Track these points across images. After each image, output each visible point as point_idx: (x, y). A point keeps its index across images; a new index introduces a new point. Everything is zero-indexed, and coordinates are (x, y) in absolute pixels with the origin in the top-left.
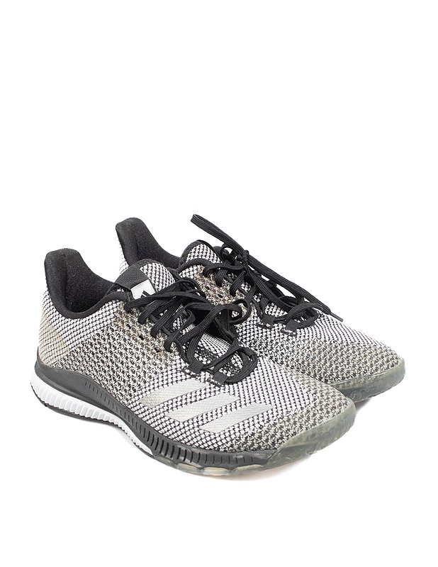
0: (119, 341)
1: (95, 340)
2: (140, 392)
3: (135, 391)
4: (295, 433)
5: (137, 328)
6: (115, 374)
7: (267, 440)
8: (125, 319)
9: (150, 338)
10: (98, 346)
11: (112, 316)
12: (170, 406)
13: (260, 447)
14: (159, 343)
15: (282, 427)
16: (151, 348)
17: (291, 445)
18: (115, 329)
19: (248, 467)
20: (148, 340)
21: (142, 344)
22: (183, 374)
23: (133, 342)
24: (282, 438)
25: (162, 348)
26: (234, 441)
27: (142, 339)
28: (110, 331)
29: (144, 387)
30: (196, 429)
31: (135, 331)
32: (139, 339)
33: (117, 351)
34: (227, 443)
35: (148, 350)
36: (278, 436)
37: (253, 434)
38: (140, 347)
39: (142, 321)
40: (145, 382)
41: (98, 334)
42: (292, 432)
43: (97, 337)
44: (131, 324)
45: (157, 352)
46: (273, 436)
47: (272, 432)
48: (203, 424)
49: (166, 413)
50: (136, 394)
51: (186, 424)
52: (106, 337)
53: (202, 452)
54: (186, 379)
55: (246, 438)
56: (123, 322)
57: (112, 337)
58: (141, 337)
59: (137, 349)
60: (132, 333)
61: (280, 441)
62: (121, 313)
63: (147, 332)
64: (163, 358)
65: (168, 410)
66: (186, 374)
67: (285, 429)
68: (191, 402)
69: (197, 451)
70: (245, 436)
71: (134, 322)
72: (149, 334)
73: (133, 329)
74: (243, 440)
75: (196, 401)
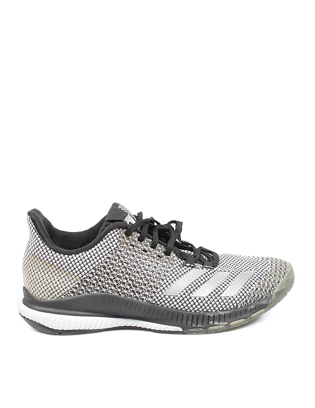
0: (128, 258)
1: (106, 263)
2: (162, 288)
3: (157, 288)
4: (279, 282)
5: (140, 245)
6: (134, 282)
7: (266, 291)
8: (128, 241)
9: (152, 249)
10: (111, 267)
11: (116, 241)
12: (192, 289)
13: (262, 297)
14: (159, 251)
15: (270, 280)
16: (155, 256)
17: (279, 290)
18: (122, 250)
19: (258, 312)
20: (151, 252)
21: (148, 255)
22: (185, 267)
23: (140, 255)
24: (273, 287)
25: (163, 254)
26: (247, 298)
27: (146, 252)
28: (118, 253)
29: (163, 283)
30: (218, 298)
31: (139, 248)
32: (144, 252)
33: (129, 265)
34: (243, 300)
35: (154, 258)
36: (271, 286)
37: (257, 289)
38: (147, 257)
39: (141, 240)
40: (163, 280)
41: (109, 258)
42: (277, 281)
43: (108, 260)
44: (133, 243)
45: (161, 257)
46: (268, 286)
47: (266, 285)
48: (221, 293)
49: (191, 295)
50: (159, 290)
51: (209, 297)
52: (117, 258)
53: (226, 312)
54: (189, 270)
55: (254, 293)
56: (127, 244)
57: (122, 256)
58: (144, 250)
59: (146, 259)
60: (136, 249)
61: (273, 289)
62: (123, 238)
63: (147, 246)
64: (167, 260)
65: (191, 292)
66: (188, 267)
67: (272, 280)
68: (204, 283)
69: (222, 313)
70: (252, 292)
71: (135, 241)
72: (149, 247)
73: (136, 246)
74: (252, 295)
75: (206, 281)
